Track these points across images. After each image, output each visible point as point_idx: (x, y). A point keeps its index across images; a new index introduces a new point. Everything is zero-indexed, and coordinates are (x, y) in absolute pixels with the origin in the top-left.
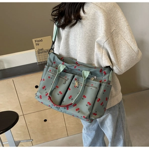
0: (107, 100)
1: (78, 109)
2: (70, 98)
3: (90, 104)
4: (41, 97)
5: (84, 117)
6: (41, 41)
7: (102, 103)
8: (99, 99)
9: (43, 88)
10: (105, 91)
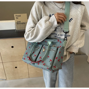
0: (62, 58)
1: (45, 64)
2: (40, 58)
3: (51, 61)
4: (25, 59)
5: (47, 68)
6: (20, 16)
7: (59, 60)
8: (57, 58)
9: (26, 54)
10: (60, 52)
